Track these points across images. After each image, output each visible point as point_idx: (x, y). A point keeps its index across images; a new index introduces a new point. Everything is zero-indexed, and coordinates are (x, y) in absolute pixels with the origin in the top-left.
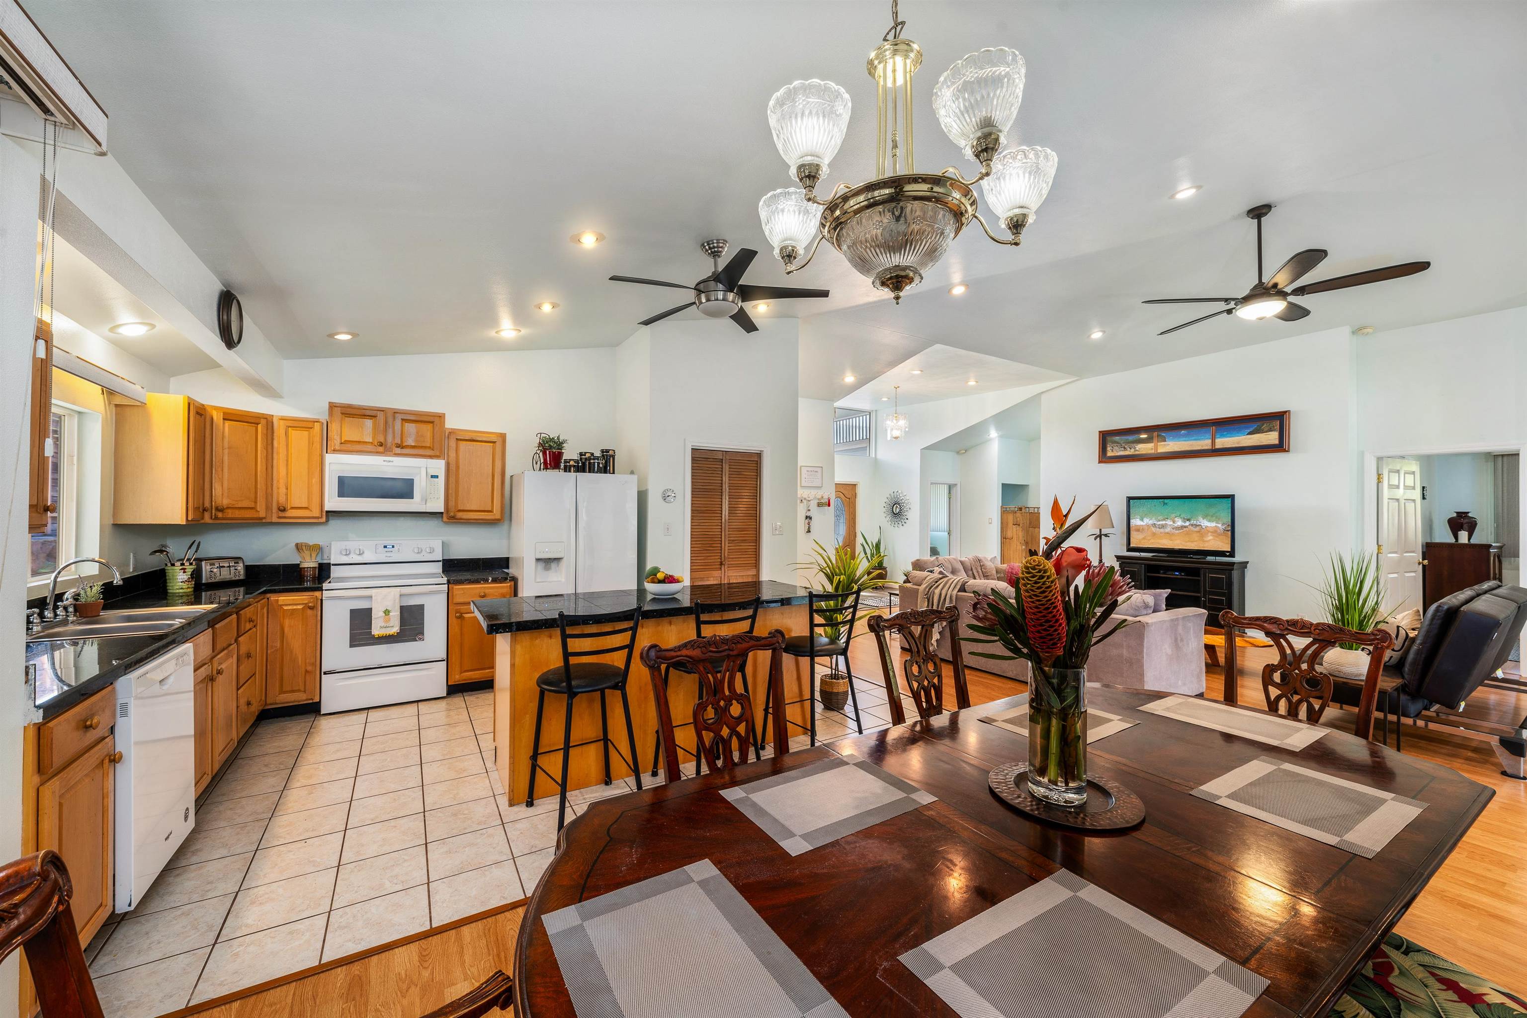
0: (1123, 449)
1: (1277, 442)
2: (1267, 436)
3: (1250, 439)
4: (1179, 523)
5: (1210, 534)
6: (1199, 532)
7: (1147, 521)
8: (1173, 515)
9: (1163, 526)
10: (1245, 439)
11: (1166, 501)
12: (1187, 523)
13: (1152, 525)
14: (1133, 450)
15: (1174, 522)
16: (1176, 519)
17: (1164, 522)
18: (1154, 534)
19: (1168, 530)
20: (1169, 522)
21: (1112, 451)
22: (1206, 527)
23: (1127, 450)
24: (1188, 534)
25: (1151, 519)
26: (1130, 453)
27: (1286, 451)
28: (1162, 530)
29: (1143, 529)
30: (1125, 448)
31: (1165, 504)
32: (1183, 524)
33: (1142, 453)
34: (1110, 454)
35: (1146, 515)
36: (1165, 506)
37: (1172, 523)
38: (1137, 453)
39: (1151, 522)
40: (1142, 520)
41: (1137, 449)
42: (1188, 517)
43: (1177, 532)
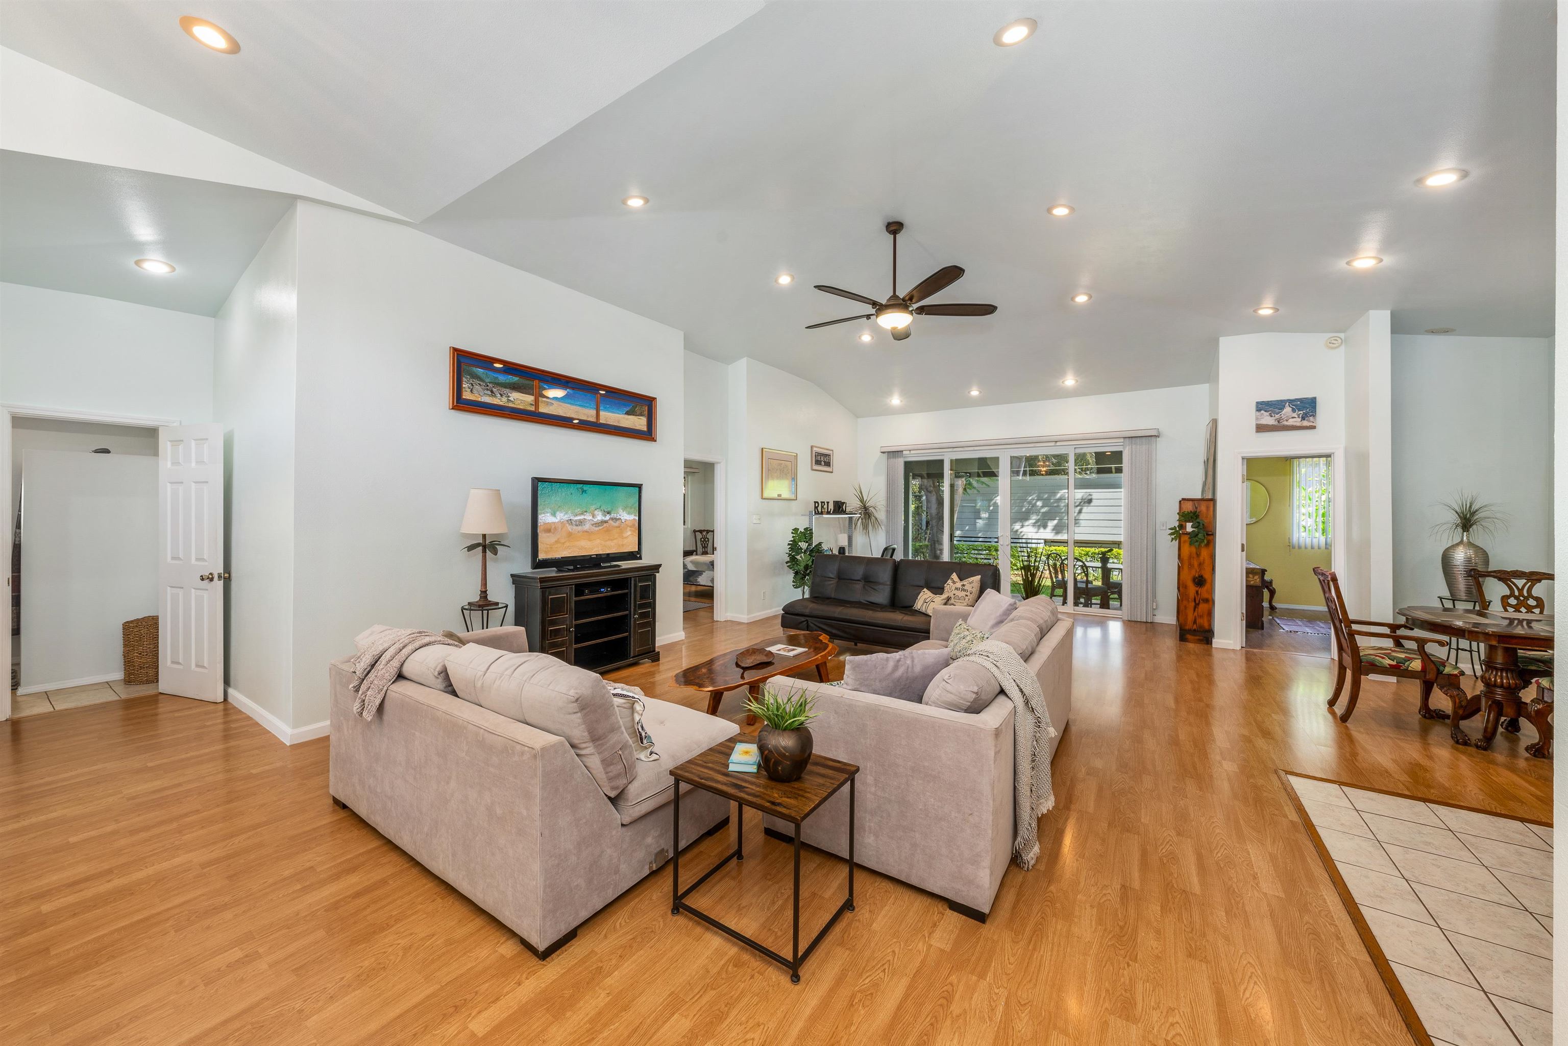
0: (489, 393)
1: (645, 429)
2: (639, 420)
3: (627, 419)
4: (600, 517)
5: (629, 528)
6: (619, 527)
7: (561, 516)
8: (593, 507)
9: (581, 523)
10: (624, 418)
11: (586, 487)
12: (608, 517)
13: (567, 521)
14: (504, 399)
15: (593, 517)
16: (596, 512)
17: (582, 517)
18: (570, 535)
19: (587, 527)
20: (588, 517)
21: (471, 391)
22: (626, 520)
23: (495, 396)
24: (608, 530)
25: (566, 513)
26: (501, 403)
27: (653, 440)
28: (580, 528)
29: (555, 528)
30: (492, 392)
31: (584, 491)
32: (604, 518)
33: (518, 407)
34: (467, 395)
35: (560, 508)
36: (584, 495)
37: (591, 518)
38: (511, 405)
39: (566, 518)
40: (554, 514)
41: (511, 399)
42: (609, 509)
43: (597, 529)
